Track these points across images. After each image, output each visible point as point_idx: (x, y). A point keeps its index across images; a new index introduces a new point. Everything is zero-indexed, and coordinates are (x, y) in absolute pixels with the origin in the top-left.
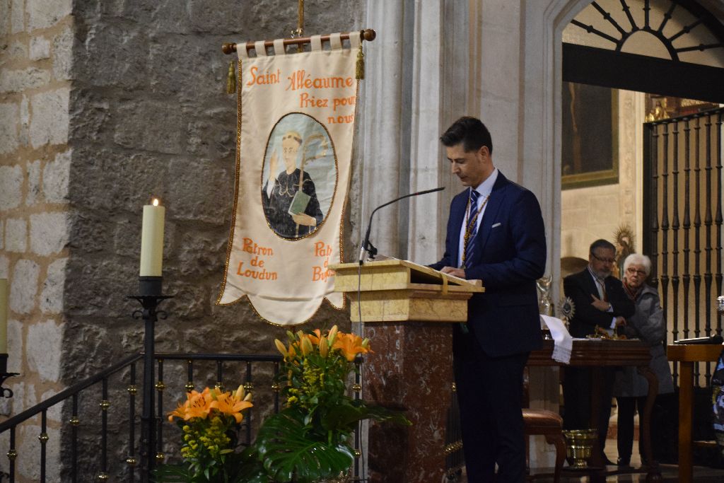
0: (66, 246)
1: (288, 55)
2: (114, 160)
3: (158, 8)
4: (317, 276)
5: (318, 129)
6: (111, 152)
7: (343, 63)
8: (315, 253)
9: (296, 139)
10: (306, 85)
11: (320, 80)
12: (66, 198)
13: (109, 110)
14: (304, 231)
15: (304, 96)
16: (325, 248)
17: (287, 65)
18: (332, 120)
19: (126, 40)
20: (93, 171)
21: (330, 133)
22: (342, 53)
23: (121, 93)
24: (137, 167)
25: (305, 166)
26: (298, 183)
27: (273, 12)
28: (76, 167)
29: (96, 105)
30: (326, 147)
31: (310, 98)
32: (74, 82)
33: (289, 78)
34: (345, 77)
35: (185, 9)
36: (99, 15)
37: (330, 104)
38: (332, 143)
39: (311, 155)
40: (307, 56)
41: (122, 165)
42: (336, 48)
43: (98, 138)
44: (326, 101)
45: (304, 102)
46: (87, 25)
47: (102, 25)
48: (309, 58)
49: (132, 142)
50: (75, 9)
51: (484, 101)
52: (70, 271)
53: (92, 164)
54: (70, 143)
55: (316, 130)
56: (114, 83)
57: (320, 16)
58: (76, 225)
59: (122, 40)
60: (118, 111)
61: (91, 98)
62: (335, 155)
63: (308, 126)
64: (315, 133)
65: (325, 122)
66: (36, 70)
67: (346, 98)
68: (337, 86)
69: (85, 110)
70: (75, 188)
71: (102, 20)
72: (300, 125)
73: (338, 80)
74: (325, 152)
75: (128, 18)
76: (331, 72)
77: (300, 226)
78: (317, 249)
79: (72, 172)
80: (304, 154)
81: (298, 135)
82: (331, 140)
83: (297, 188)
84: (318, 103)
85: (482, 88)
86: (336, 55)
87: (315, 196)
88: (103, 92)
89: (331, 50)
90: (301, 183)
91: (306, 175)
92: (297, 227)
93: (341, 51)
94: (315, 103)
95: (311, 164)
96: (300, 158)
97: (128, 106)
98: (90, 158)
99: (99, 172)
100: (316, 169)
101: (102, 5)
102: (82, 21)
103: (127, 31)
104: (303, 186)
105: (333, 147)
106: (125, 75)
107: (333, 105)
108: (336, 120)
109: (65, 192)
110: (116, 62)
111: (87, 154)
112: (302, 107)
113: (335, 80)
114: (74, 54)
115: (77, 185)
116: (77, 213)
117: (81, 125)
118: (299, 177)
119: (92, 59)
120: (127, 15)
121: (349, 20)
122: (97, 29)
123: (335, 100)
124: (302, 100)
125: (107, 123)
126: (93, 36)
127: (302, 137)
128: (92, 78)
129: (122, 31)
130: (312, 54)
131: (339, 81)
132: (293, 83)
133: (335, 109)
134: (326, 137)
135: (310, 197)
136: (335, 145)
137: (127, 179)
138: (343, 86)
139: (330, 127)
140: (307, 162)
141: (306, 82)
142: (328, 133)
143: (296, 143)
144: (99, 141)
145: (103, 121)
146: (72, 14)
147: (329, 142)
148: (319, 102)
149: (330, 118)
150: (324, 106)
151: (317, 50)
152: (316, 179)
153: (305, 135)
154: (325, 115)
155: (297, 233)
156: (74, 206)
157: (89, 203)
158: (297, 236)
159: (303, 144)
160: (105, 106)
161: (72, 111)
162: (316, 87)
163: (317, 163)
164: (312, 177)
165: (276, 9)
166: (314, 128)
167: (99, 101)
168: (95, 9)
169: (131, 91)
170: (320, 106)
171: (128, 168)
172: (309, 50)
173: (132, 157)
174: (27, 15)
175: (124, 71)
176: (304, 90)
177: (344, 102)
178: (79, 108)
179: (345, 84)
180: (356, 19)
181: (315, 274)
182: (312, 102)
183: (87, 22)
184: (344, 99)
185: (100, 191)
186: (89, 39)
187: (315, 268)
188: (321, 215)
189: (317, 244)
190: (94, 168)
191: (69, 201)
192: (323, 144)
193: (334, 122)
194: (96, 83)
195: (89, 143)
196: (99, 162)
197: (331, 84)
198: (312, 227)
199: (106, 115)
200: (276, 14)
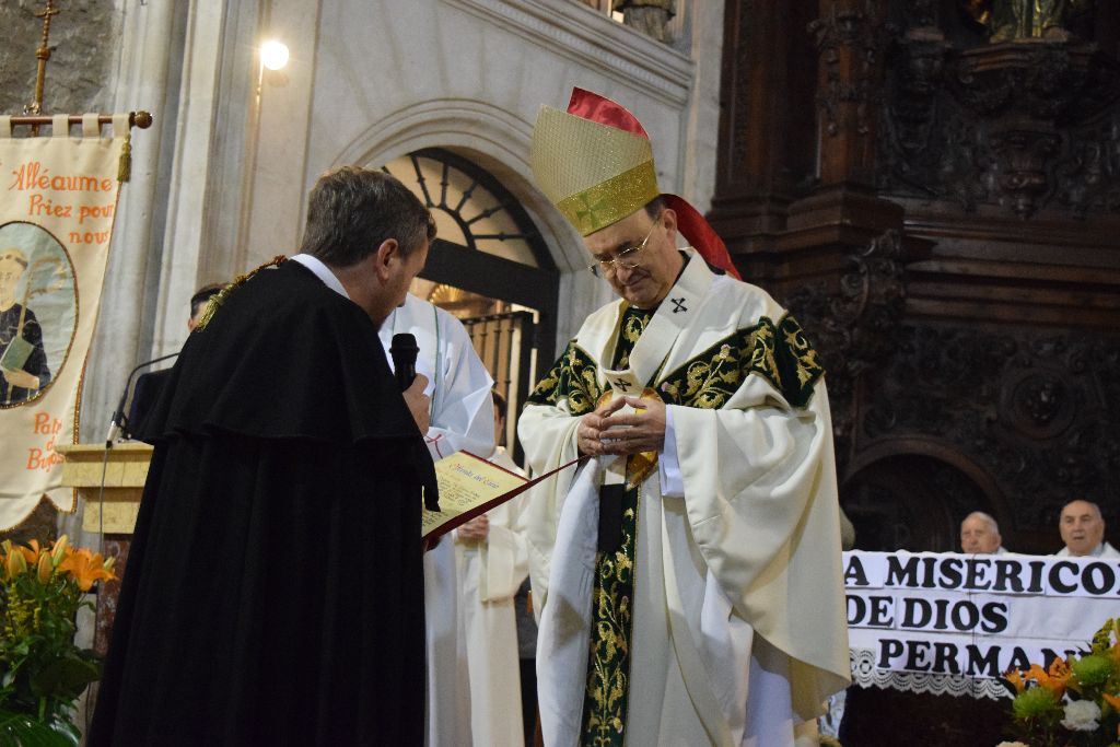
1: (14, 140)
4: (34, 463)
5: (51, 250)
7: (99, 158)
8: (33, 429)
9: (18, 260)
10: (41, 185)
11: (63, 179)
14: (19, 395)
15: (37, 199)
16: (50, 422)
17: (13, 153)
18: (75, 237)
21: (72, 258)
22: (100, 143)
25: (29, 301)
26: (16, 325)
30: (63, 276)
31: (45, 201)
33: (14, 173)
34: (100, 178)
37: (75, 214)
38: (73, 272)
39: (40, 286)
40: (46, 143)
42: (90, 134)
44: (70, 208)
45: (36, 208)
48: (50, 144)
55: (50, 250)
62: (76, 290)
63: (38, 244)
64: (47, 254)
65: (65, 239)
67: (101, 207)
68: (88, 189)
72: (27, 240)
73: (89, 181)
74: (61, 284)
76: (80, 168)
77: (15, 388)
78: (38, 423)
80: (29, 284)
81: (23, 255)
82: (72, 266)
83: (14, 332)
84: (57, 211)
86: (89, 145)
87: (41, 345)
89: (82, 136)
90: (21, 325)
91: (30, 315)
92: (10, 389)
93: (97, 140)
94: (52, 210)
95: (38, 299)
96: (23, 290)
100: (47, 307)
104: (24, 330)
105: (75, 276)
107: (79, 215)
108: (82, 237)
112: (31, 213)
113: (85, 181)
118: (18, 316)
123: (83, 209)
124: (33, 204)
127: (28, 259)
130: (53, 140)
131: (91, 183)
132: (20, 180)
133: (81, 221)
134: (64, 262)
135: (32, 347)
136: (78, 275)
138: (96, 189)
139: (72, 248)
140: (34, 295)
141: (41, 179)
142: (68, 256)
143: (18, 267)
147: (68, 269)
148: (57, 209)
149: (72, 235)
150: (65, 215)
151: (60, 135)
152: (45, 322)
153: (32, 256)
154: (66, 229)
155: (9, 397)
158: (8, 402)
159: (28, 268)
162: (54, 187)
163: (49, 298)
164: (39, 318)
166: (48, 247)
170: (59, 216)
172: (50, 134)
176: (37, 189)
177: (96, 212)
179: (99, 187)
181: (31, 459)
182: (48, 208)
184: (96, 208)
187: (33, 451)
188: (47, 374)
189: (38, 416)
192: (59, 271)
193: (78, 241)
197: (78, 186)
198: (33, 392)
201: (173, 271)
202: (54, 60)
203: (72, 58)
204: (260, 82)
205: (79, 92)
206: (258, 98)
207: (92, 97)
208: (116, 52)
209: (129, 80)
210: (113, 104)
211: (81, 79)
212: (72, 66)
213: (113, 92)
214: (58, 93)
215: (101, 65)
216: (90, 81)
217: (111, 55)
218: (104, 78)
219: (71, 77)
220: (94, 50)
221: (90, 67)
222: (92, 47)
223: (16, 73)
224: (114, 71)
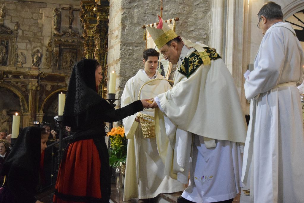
0: (119, 87)
2: (133, 63)
3: (147, 20)
6: (133, 61)
12: (119, 74)
13: (132, 49)
19: (137, 29)
20: (127, 66)
22: (171, 25)
23: (136, 44)
24: (140, 65)
27: (183, 21)
28: (122, 65)
29: (128, 48)
32: (121, 42)
35: (156, 20)
36: (129, 23)
41: (136, 65)
43: (129, 57)
46: (126, 25)
47: (130, 25)
49: (139, 58)
50: (122, 21)
51: (252, 45)
52: (120, 94)
53: (127, 64)
54: (120, 58)
56: (134, 42)
57: (198, 21)
58: (122, 81)
59: (136, 30)
60: (135, 49)
61: (127, 46)
66: (116, 39)
69: (124, 49)
70: (121, 71)
71: (130, 24)
75: (138, 23)
79: (120, 67)
83: (159, 67)
85: (251, 41)
88: (130, 44)
90: (160, 66)
91: (161, 63)
97: (138, 48)
98: (126, 63)
99: (129, 66)
101: (130, 20)
102: (124, 24)
103: (138, 27)
106: (137, 39)
109: (119, 72)
110: (134, 36)
111: (125, 62)
114: (121, 33)
115: (122, 70)
116: (122, 78)
117: (123, 53)
119: (127, 35)
120: (138, 22)
121: (208, 22)
122: (128, 26)
125: (131, 53)
126: (127, 29)
128: (127, 40)
129: (136, 27)
137: (138, 68)
140: (161, 59)
144: (129, 58)
145: (130, 52)
146: (121, 23)
156: (121, 76)
157: (126, 75)
160: (131, 48)
161: (121, 50)
164: (163, 64)
165: (184, 20)
167: (129, 47)
168: (128, 21)
169: (139, 44)
171: (138, 65)
173: (139, 62)
174: (115, 24)
175: (137, 38)
178: (123, 49)
180: (210, 22)
183: (125, 25)
185: (129, 72)
186: (126, 29)
188: (165, 75)
190: (127, 65)
191: (120, 75)
194: (128, 42)
195: (126, 58)
196: (129, 64)
199: (131, 51)
200: (184, 21)
201: (228, 49)
202: (198, 6)
203: (203, 5)
204: (249, 2)
205: (205, 12)
206: (248, 6)
207: (208, 13)
208: (213, 2)
209: (216, 8)
210: (213, 14)
211: (205, 9)
212: (203, 7)
213: (212, 11)
214: (200, 13)
215: (210, 6)
216: (207, 10)
217: (212, 3)
218: (211, 8)
219: (203, 10)
220: (208, 2)
221: (207, 6)
222: (207, 2)
223: (190, 11)
224: (213, 6)
